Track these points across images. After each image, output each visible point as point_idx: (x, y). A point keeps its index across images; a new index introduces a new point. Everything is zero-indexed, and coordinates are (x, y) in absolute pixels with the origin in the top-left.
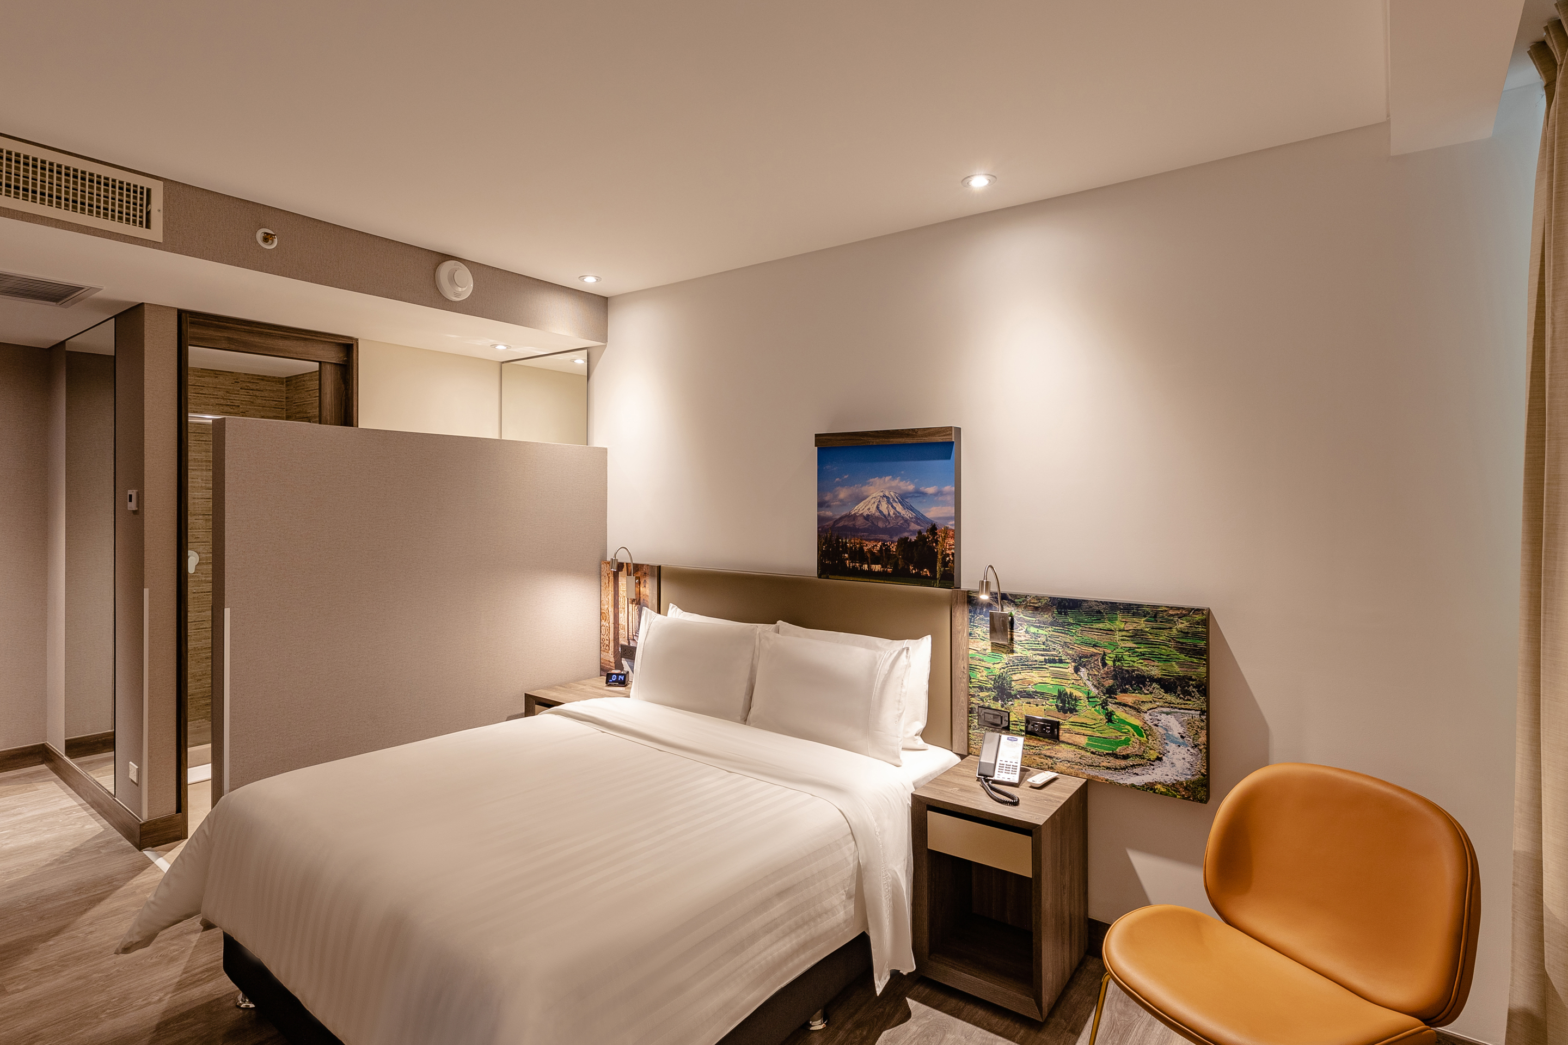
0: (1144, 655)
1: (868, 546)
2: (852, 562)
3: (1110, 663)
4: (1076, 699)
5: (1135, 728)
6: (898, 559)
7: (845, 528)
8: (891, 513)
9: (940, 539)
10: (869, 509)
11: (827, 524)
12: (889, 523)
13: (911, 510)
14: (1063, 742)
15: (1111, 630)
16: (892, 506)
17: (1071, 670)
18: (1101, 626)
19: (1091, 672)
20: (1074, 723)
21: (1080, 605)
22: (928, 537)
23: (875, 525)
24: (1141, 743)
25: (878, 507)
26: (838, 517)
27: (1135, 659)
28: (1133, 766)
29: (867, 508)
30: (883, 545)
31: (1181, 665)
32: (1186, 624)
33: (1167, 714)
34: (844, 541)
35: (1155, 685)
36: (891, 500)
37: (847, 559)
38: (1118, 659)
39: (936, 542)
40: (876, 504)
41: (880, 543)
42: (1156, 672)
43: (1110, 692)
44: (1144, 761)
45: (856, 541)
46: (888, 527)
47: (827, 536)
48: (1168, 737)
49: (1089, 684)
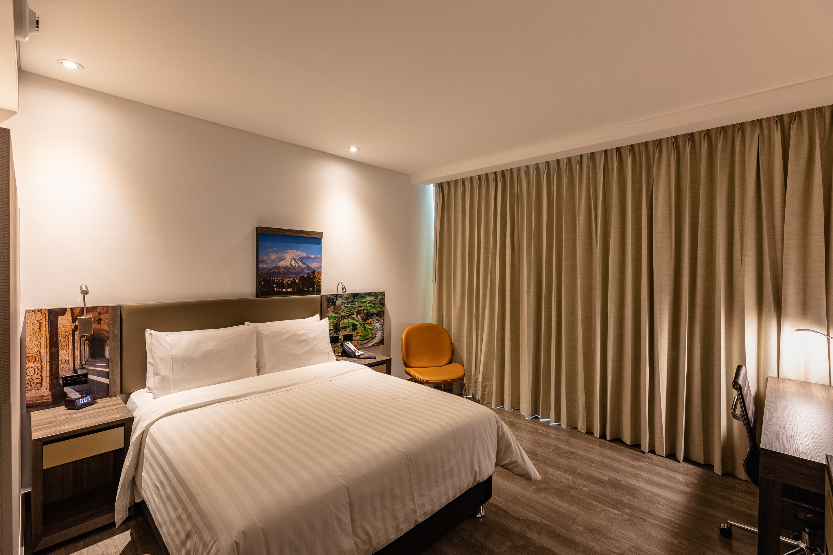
0: (372, 307)
1: (286, 280)
2: (278, 288)
3: (365, 311)
4: (357, 325)
5: (370, 329)
6: (299, 285)
7: (274, 273)
8: (297, 266)
9: (316, 276)
10: (286, 264)
11: (265, 271)
12: (296, 270)
13: (305, 264)
14: (354, 340)
15: (365, 301)
16: (297, 263)
17: (356, 316)
18: (363, 300)
19: (361, 316)
20: (356, 333)
21: (359, 295)
22: (312, 275)
23: (289, 271)
24: (372, 333)
25: (290, 263)
26: (270, 268)
27: (370, 309)
28: (370, 341)
29: (285, 263)
30: (293, 279)
31: (380, 308)
32: (381, 296)
33: (377, 323)
34: (274, 279)
35: (375, 315)
36: (296, 260)
37: (275, 287)
38: (367, 310)
39: (315, 277)
40: (290, 262)
41: (291, 279)
42: (375, 311)
43: (365, 320)
44: (372, 338)
45: (280, 279)
46: (295, 272)
47: (264, 277)
48: (377, 329)
49: (360, 319)
